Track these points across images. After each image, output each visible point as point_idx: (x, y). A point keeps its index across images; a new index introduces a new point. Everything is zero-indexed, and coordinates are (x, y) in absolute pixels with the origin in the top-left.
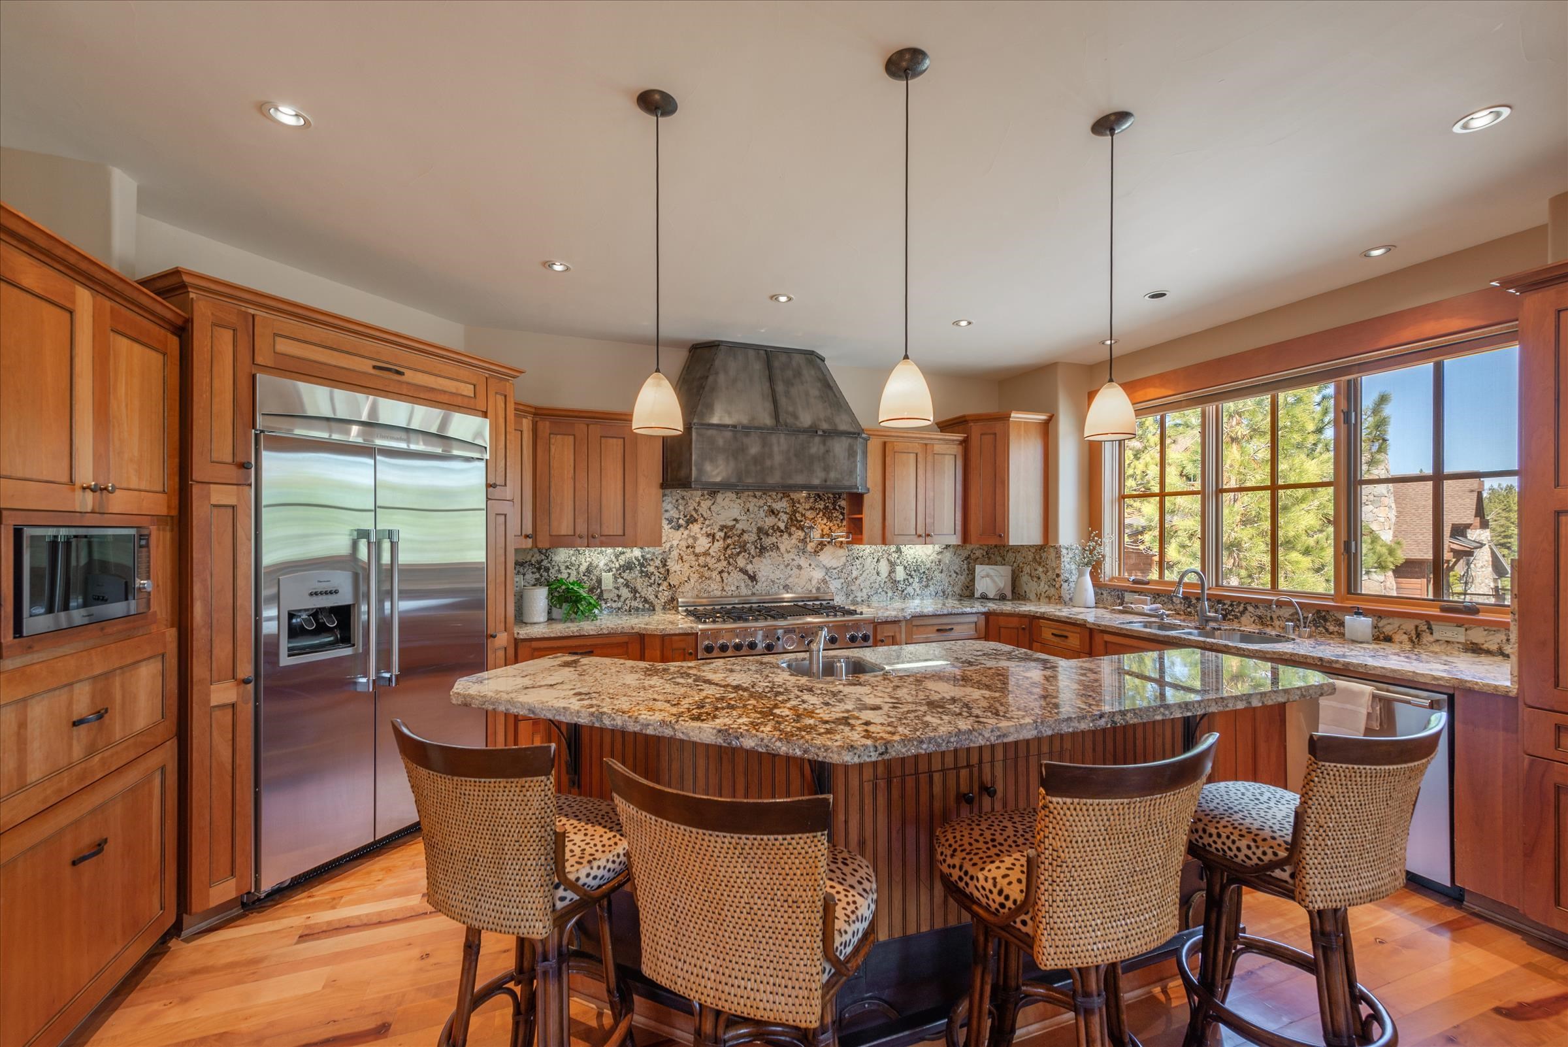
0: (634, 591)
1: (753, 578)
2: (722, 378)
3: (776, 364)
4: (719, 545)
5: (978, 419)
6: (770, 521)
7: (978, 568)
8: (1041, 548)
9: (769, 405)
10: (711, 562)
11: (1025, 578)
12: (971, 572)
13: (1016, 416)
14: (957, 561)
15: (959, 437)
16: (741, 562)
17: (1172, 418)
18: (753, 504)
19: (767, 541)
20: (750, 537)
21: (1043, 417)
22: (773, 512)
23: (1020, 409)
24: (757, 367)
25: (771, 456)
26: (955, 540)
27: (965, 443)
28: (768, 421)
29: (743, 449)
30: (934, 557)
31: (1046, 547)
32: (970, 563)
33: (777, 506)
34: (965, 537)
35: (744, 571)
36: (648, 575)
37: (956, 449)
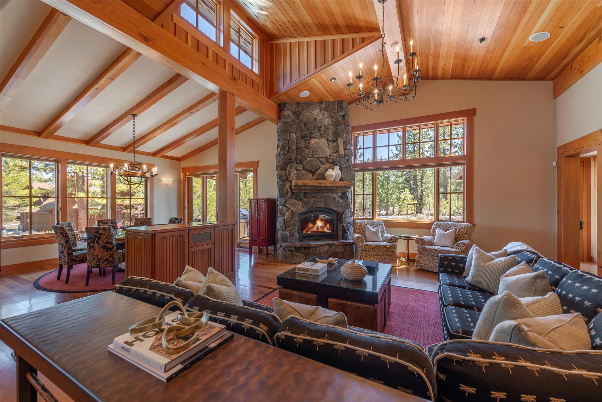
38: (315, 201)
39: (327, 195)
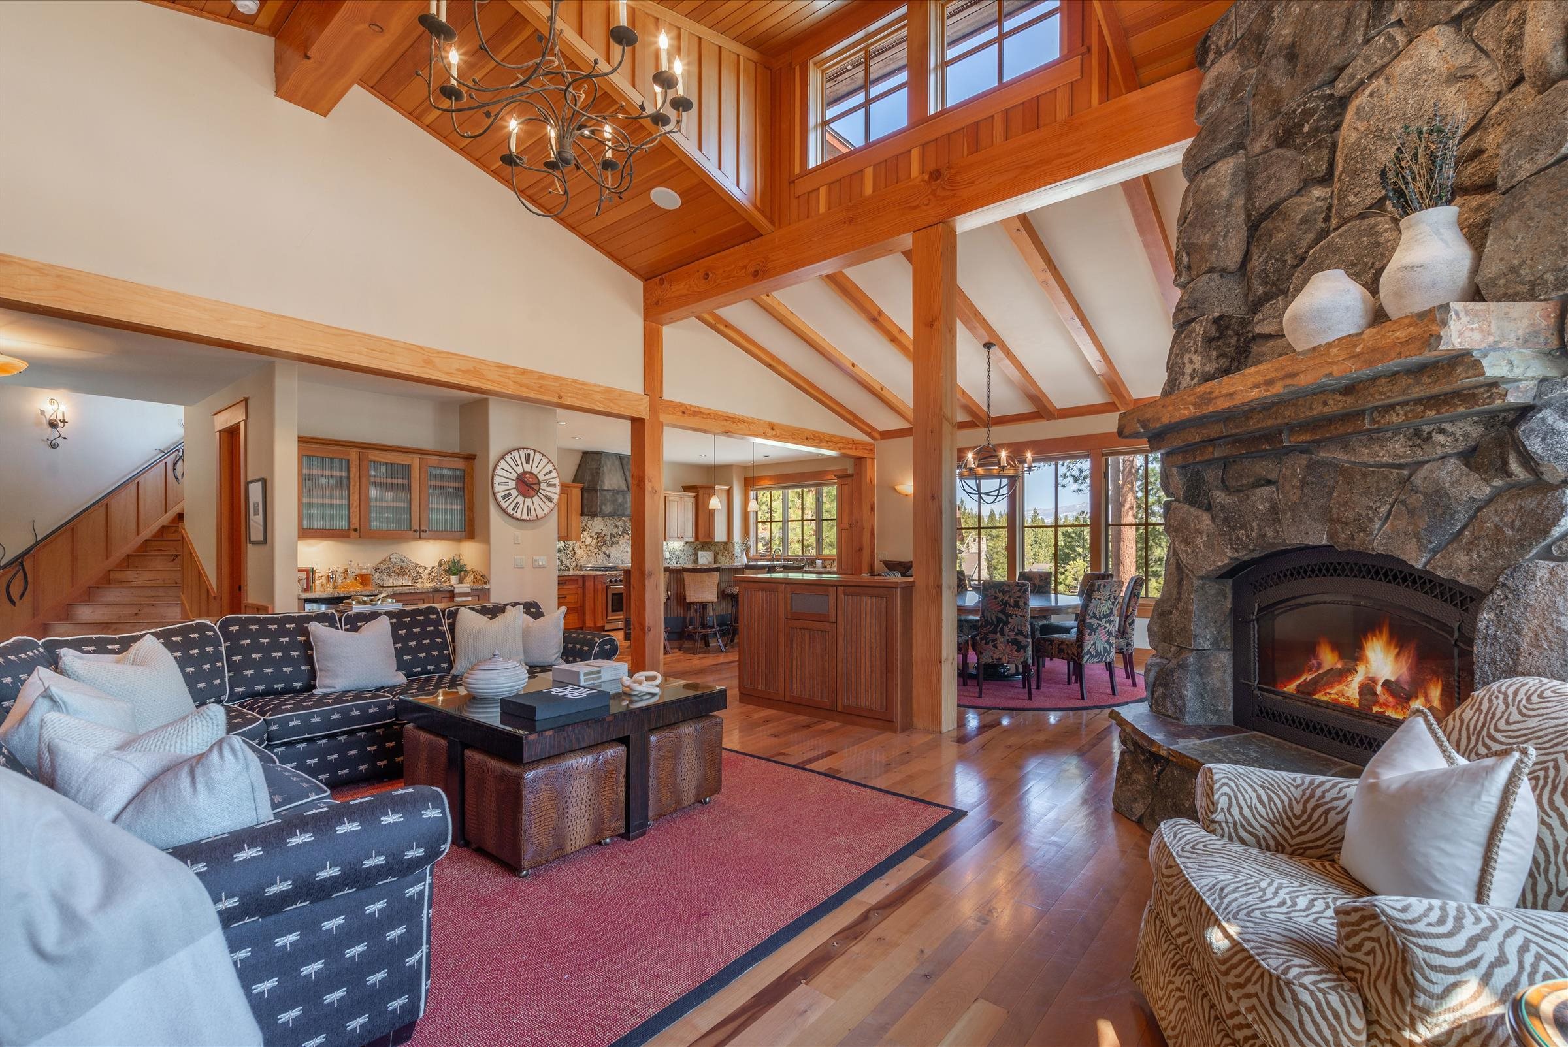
0: (562, 561)
1: (608, 556)
2: (605, 469)
3: (624, 462)
4: (595, 541)
5: (702, 487)
6: (616, 530)
7: (700, 553)
8: (726, 543)
9: (624, 481)
10: (592, 548)
11: (720, 557)
12: (697, 555)
13: (717, 487)
14: (691, 550)
15: (694, 494)
16: (604, 549)
17: (774, 492)
18: (609, 522)
19: (615, 540)
20: (607, 538)
21: (727, 487)
22: (616, 526)
23: (719, 484)
24: (617, 463)
25: (626, 503)
26: (692, 540)
27: (696, 497)
28: (625, 489)
29: (616, 500)
30: (681, 548)
31: (729, 543)
32: (696, 550)
33: (618, 524)
34: (697, 538)
35: (605, 553)
36: (567, 554)
37: (693, 500)
38: (1274, 509)
39: (1342, 456)
